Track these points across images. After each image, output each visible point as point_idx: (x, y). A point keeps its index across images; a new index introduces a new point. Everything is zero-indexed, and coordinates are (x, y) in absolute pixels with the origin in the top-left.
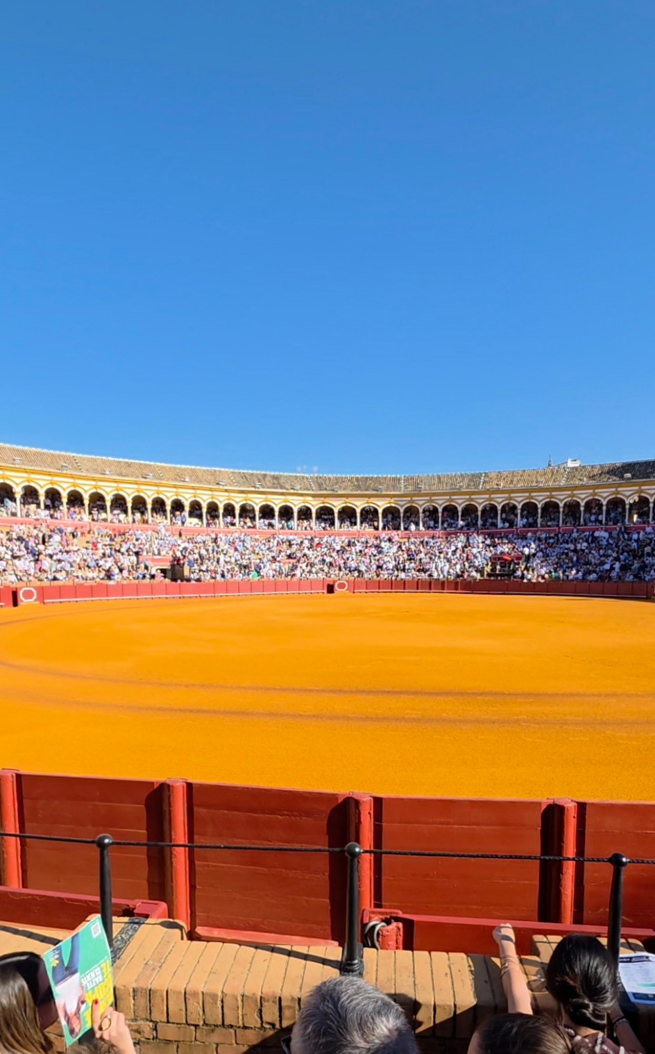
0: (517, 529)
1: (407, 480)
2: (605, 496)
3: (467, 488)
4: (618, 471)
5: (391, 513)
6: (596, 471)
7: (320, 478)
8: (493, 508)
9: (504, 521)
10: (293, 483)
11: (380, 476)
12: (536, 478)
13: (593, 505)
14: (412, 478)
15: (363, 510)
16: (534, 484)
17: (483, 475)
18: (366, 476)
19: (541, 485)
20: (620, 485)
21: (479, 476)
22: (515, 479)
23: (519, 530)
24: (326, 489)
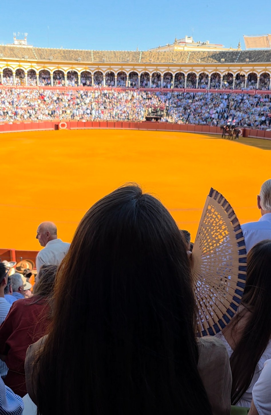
0: (161, 89)
1: (95, 53)
2: (210, 71)
3: (131, 61)
4: (218, 56)
5: (86, 75)
6: (205, 55)
7: (40, 50)
8: (147, 74)
9: (153, 82)
10: (23, 54)
11: (78, 50)
12: (172, 57)
13: (203, 76)
14: (98, 53)
15: (69, 73)
16: (171, 61)
17: (141, 53)
18: (69, 49)
19: (175, 62)
20: (218, 66)
21: (139, 53)
22: (160, 57)
23: (162, 89)
24: (44, 58)
